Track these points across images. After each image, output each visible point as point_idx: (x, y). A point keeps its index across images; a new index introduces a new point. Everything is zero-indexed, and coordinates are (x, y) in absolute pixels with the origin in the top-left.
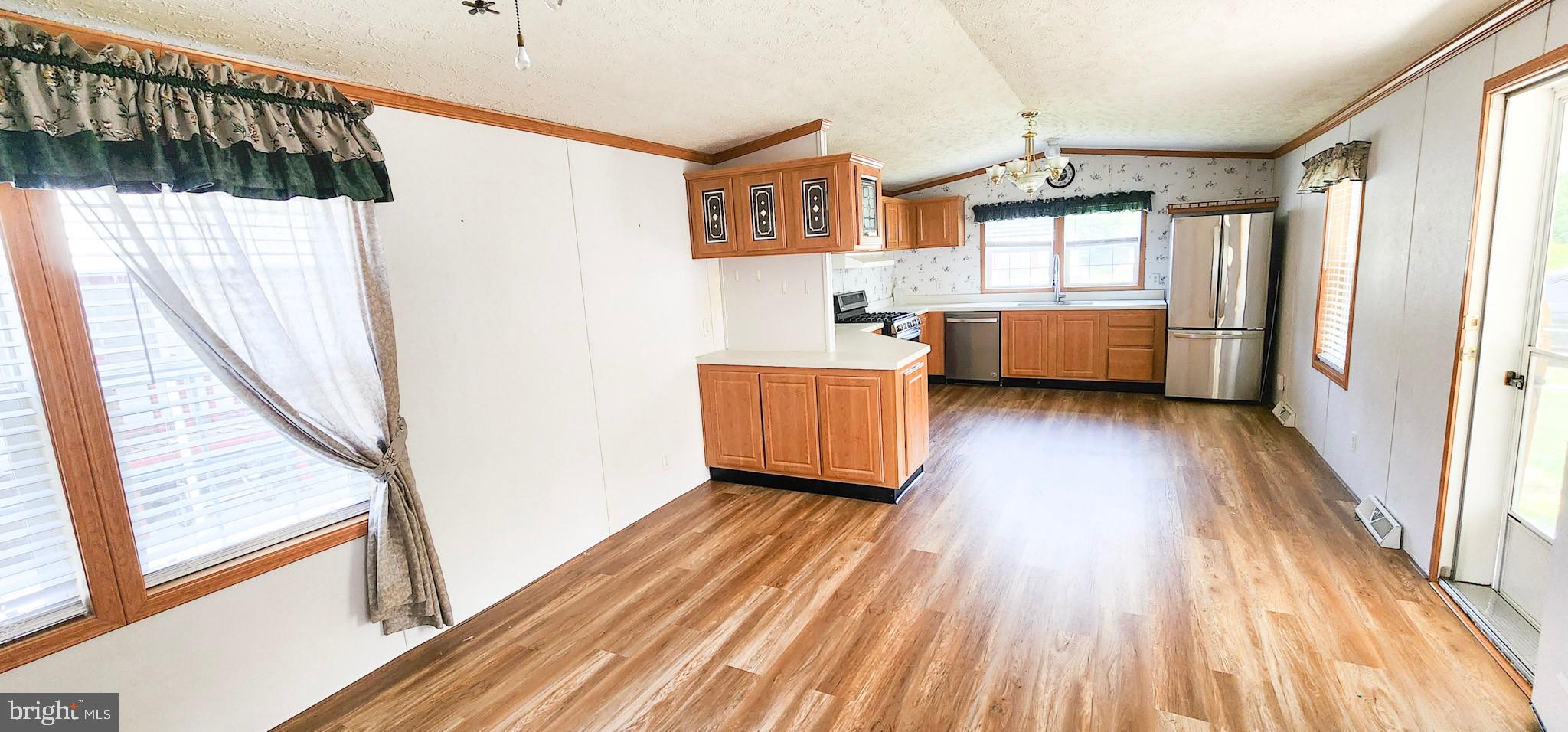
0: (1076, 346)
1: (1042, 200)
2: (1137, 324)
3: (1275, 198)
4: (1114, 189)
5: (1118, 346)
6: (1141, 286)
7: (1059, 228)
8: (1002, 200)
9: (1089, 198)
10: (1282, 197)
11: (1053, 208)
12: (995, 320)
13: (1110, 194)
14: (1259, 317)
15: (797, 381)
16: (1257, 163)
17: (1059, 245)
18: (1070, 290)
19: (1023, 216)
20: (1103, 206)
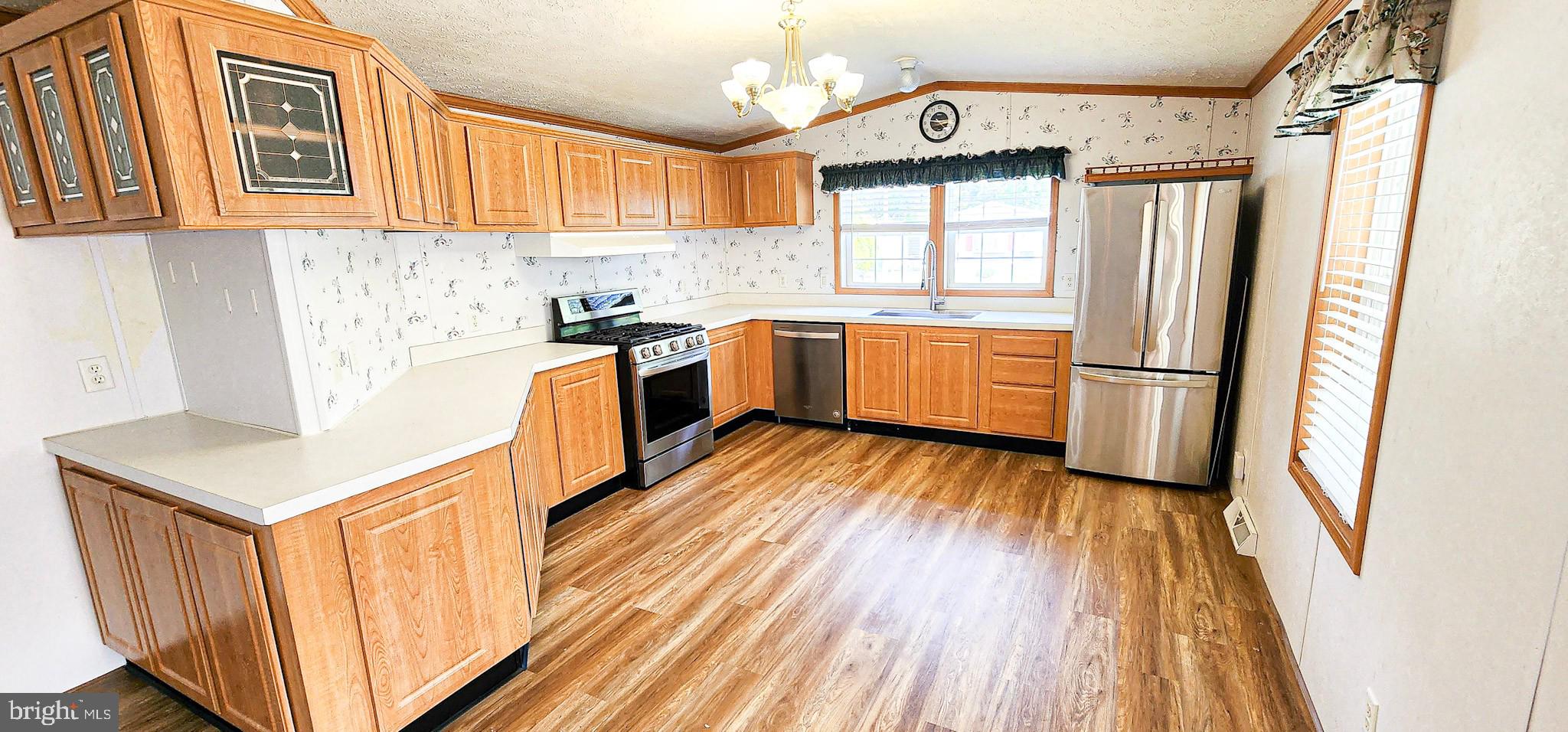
0: (946, 378)
1: (913, 160)
2: (1029, 353)
3: (1248, 159)
4: (1013, 146)
6: (1050, 292)
7: (938, 202)
8: (860, 160)
9: (976, 157)
10: (1258, 158)
11: (927, 171)
12: (835, 336)
13: (1006, 152)
14: (1212, 355)
16: (1225, 104)
17: (937, 226)
18: (951, 292)
19: (886, 182)
20: (997, 170)
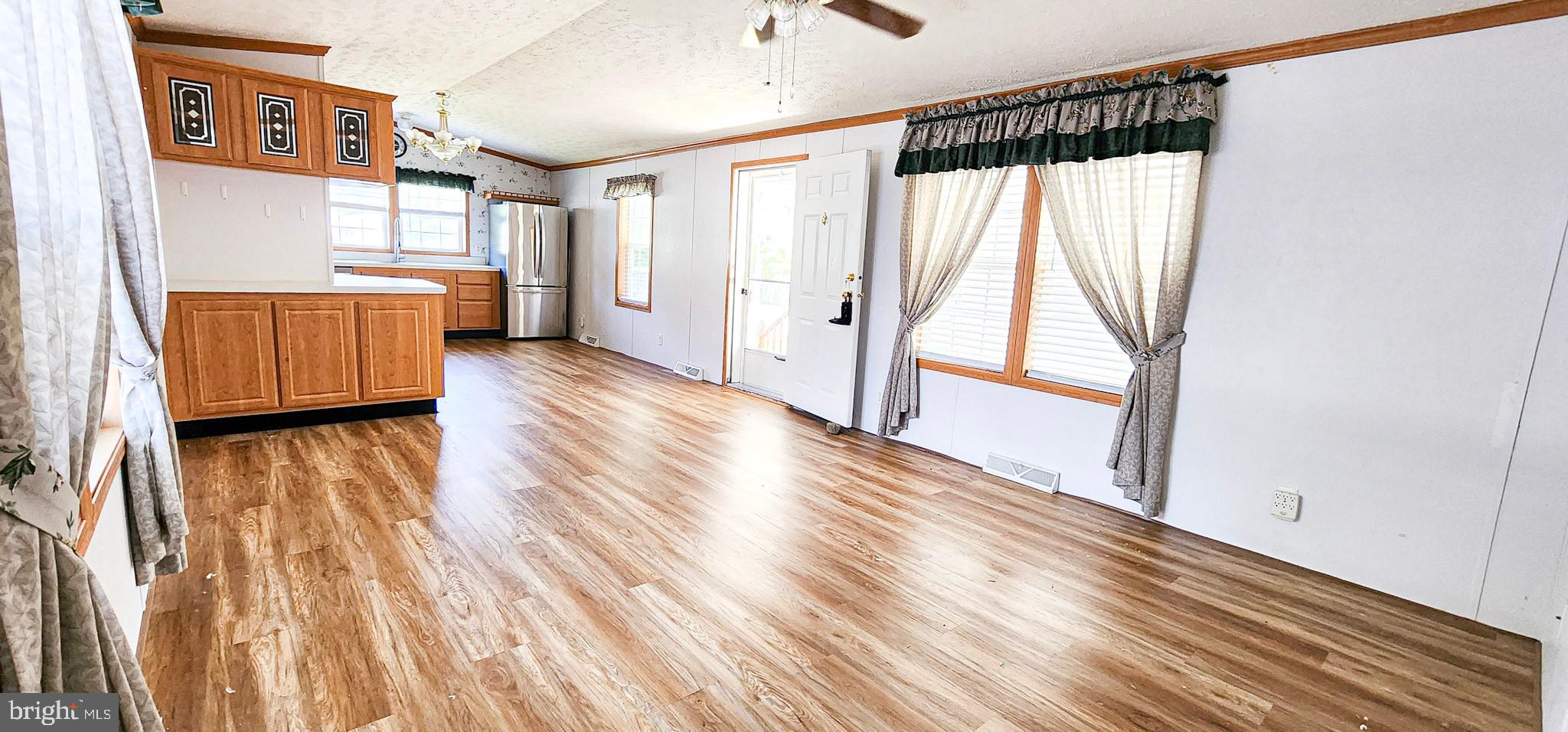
5: (464, 300)
7: (394, 196)
9: (423, 172)
13: (441, 173)
15: (330, 307)
17: (395, 211)
18: (408, 252)
20: (435, 182)
